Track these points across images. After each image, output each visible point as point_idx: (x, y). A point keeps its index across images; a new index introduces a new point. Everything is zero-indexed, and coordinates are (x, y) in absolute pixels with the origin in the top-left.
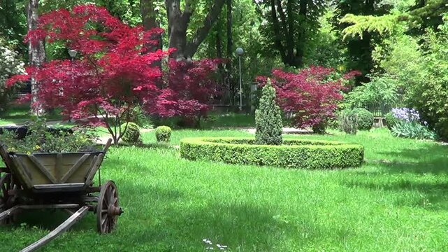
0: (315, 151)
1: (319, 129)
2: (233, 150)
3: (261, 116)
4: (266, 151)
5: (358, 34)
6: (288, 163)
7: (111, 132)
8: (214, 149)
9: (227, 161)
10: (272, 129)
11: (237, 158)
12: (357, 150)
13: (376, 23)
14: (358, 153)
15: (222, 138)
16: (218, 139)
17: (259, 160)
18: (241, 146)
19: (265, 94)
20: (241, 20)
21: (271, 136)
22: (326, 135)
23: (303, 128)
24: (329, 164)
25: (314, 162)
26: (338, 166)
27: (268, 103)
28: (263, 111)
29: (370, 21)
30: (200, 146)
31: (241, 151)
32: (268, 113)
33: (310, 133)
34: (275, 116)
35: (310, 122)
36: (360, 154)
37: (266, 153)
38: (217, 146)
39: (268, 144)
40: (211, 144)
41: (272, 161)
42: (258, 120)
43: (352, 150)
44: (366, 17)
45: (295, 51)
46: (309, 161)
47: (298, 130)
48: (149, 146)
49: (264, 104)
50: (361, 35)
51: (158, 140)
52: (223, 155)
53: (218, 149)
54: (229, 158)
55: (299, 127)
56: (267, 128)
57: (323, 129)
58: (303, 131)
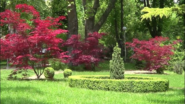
0: (139, 83)
1: (160, 71)
2: (94, 82)
3: (113, 64)
4: (111, 82)
5: (149, 19)
6: (123, 89)
7: (36, 73)
8: (84, 82)
9: (90, 88)
10: (118, 71)
11: (96, 87)
12: (164, 82)
13: (159, 12)
14: (164, 84)
15: (94, 76)
16: (92, 76)
17: (107, 87)
18: (98, 80)
19: (115, 52)
20: (129, 12)
21: (117, 74)
22: (163, 75)
23: (151, 71)
24: (146, 90)
25: (138, 89)
26: (152, 91)
27: (116, 57)
28: (113, 61)
29: (156, 11)
30: (77, 80)
31: (98, 83)
32: (116, 62)
33: (155, 73)
34: (120, 63)
35: (155, 67)
36: (166, 85)
37: (111, 84)
38: (85, 80)
39: (116, 79)
40: (83, 79)
41: (115, 88)
42: (111, 66)
43: (160, 82)
44: (155, 9)
45: (157, 28)
46: (135, 88)
47: (147, 72)
48: (59, 80)
49: (114, 57)
50: (151, 19)
51: (65, 77)
52: (89, 84)
53: (86, 81)
54: (91, 86)
55: (149, 70)
56: (116, 70)
57: (162, 71)
58: (151, 72)
